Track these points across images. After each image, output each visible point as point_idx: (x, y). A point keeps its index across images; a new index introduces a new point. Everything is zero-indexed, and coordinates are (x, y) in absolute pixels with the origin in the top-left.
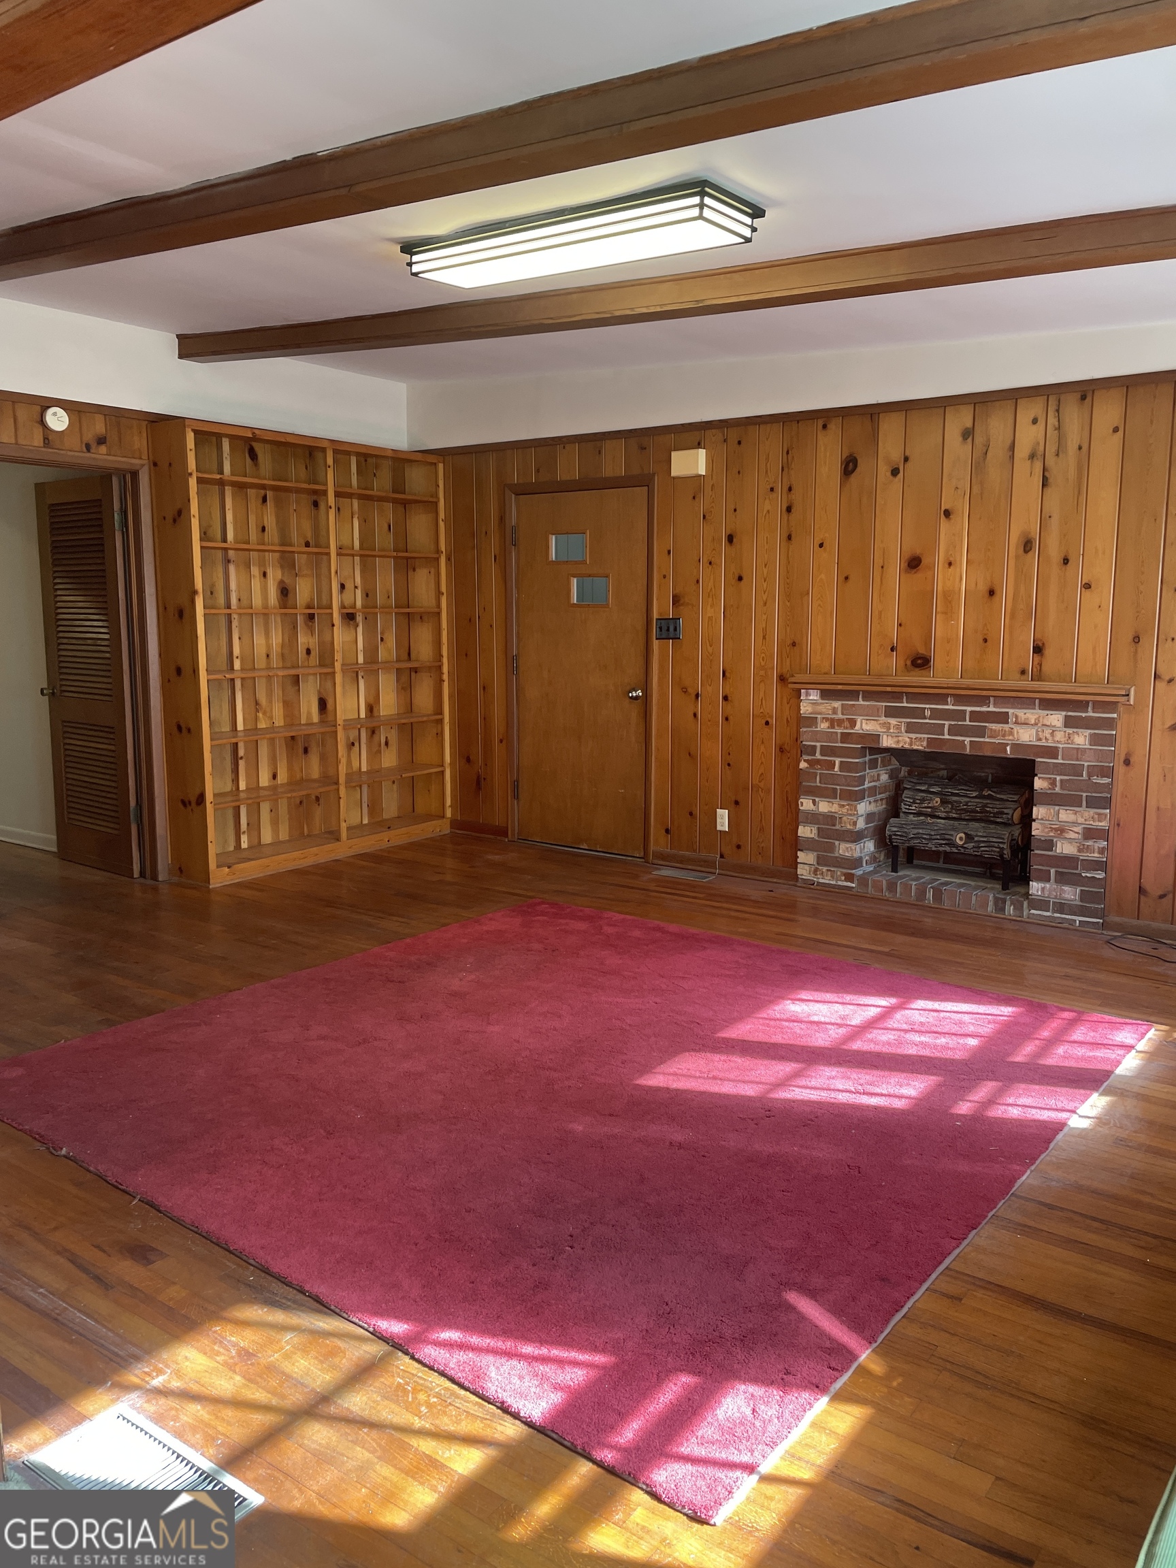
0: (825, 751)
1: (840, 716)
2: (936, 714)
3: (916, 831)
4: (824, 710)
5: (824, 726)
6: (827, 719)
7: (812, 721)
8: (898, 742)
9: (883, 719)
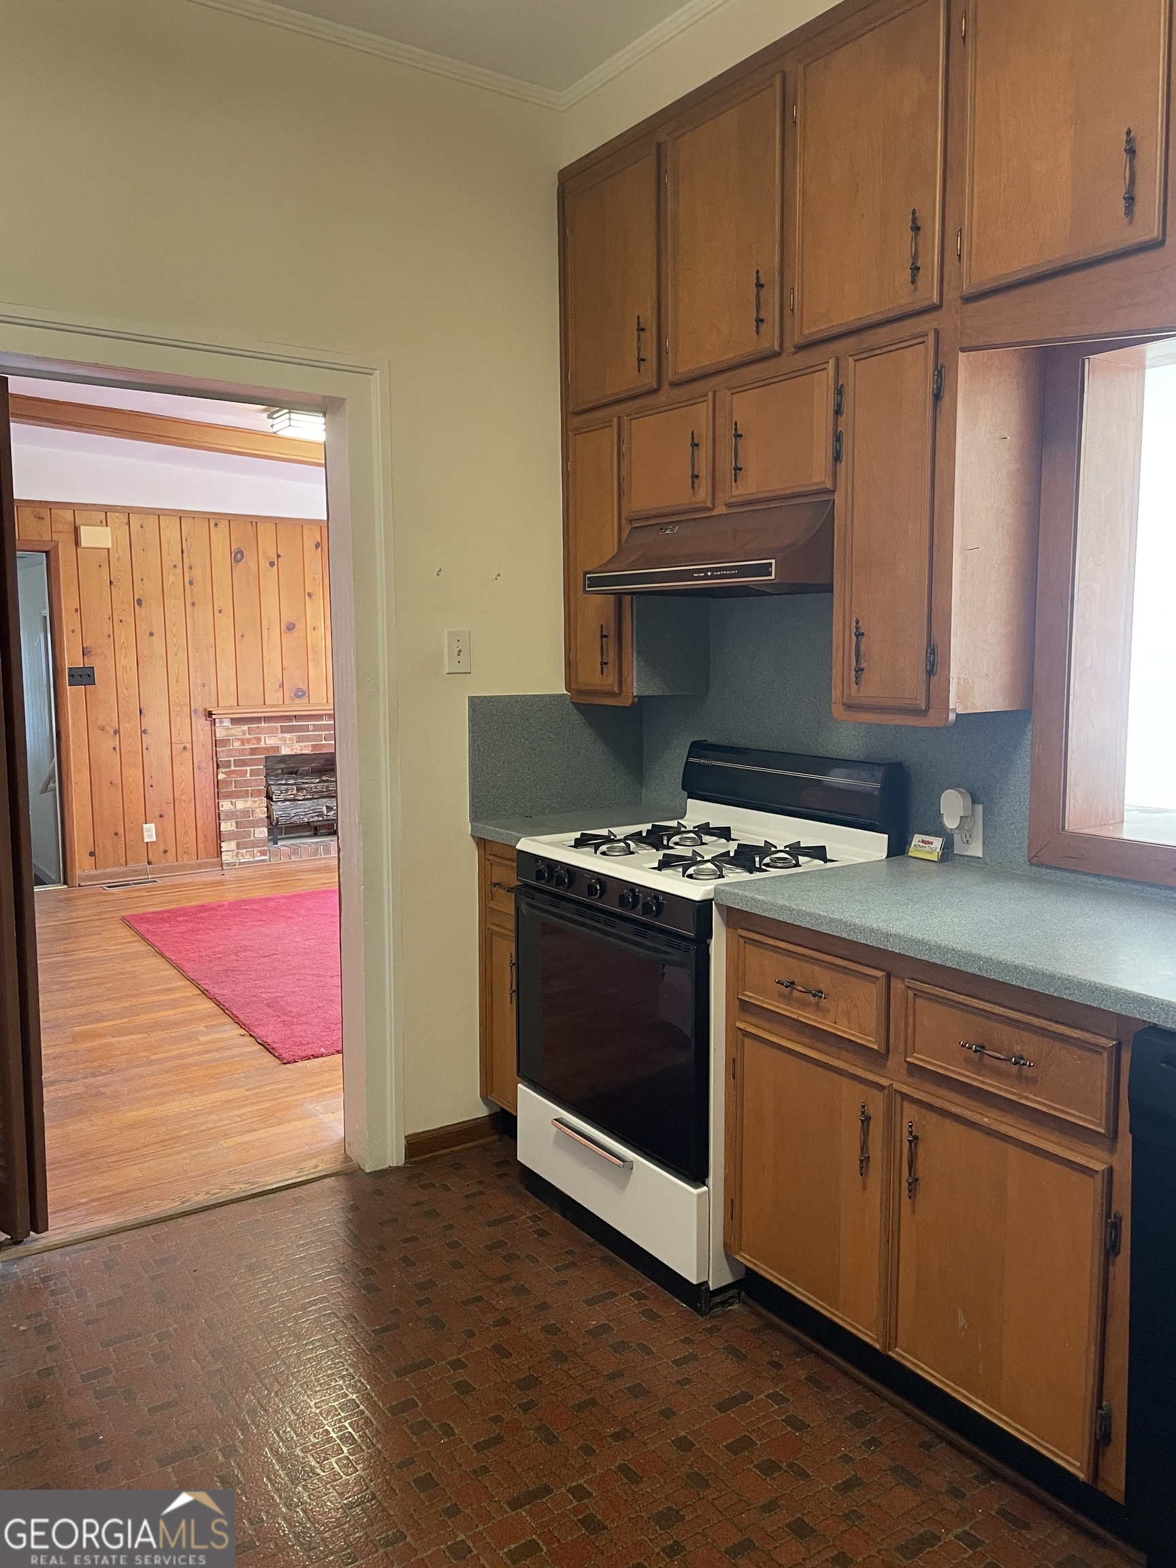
0: (237, 763)
1: (247, 736)
2: (316, 728)
3: (295, 811)
4: (236, 733)
5: (237, 744)
6: (238, 739)
7: (225, 742)
8: (292, 750)
9: (280, 735)
